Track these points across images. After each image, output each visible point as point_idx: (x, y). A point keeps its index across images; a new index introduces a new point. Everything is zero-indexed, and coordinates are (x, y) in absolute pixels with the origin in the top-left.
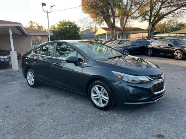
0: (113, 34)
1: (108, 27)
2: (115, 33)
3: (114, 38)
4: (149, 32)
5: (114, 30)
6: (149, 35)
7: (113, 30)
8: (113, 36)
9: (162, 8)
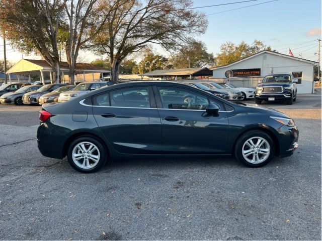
0: (56, 73)
1: (44, 59)
2: (60, 70)
3: (58, 79)
4: (113, 72)
5: (58, 66)
6: (114, 77)
7: (55, 65)
8: (56, 77)
9: (127, 37)
